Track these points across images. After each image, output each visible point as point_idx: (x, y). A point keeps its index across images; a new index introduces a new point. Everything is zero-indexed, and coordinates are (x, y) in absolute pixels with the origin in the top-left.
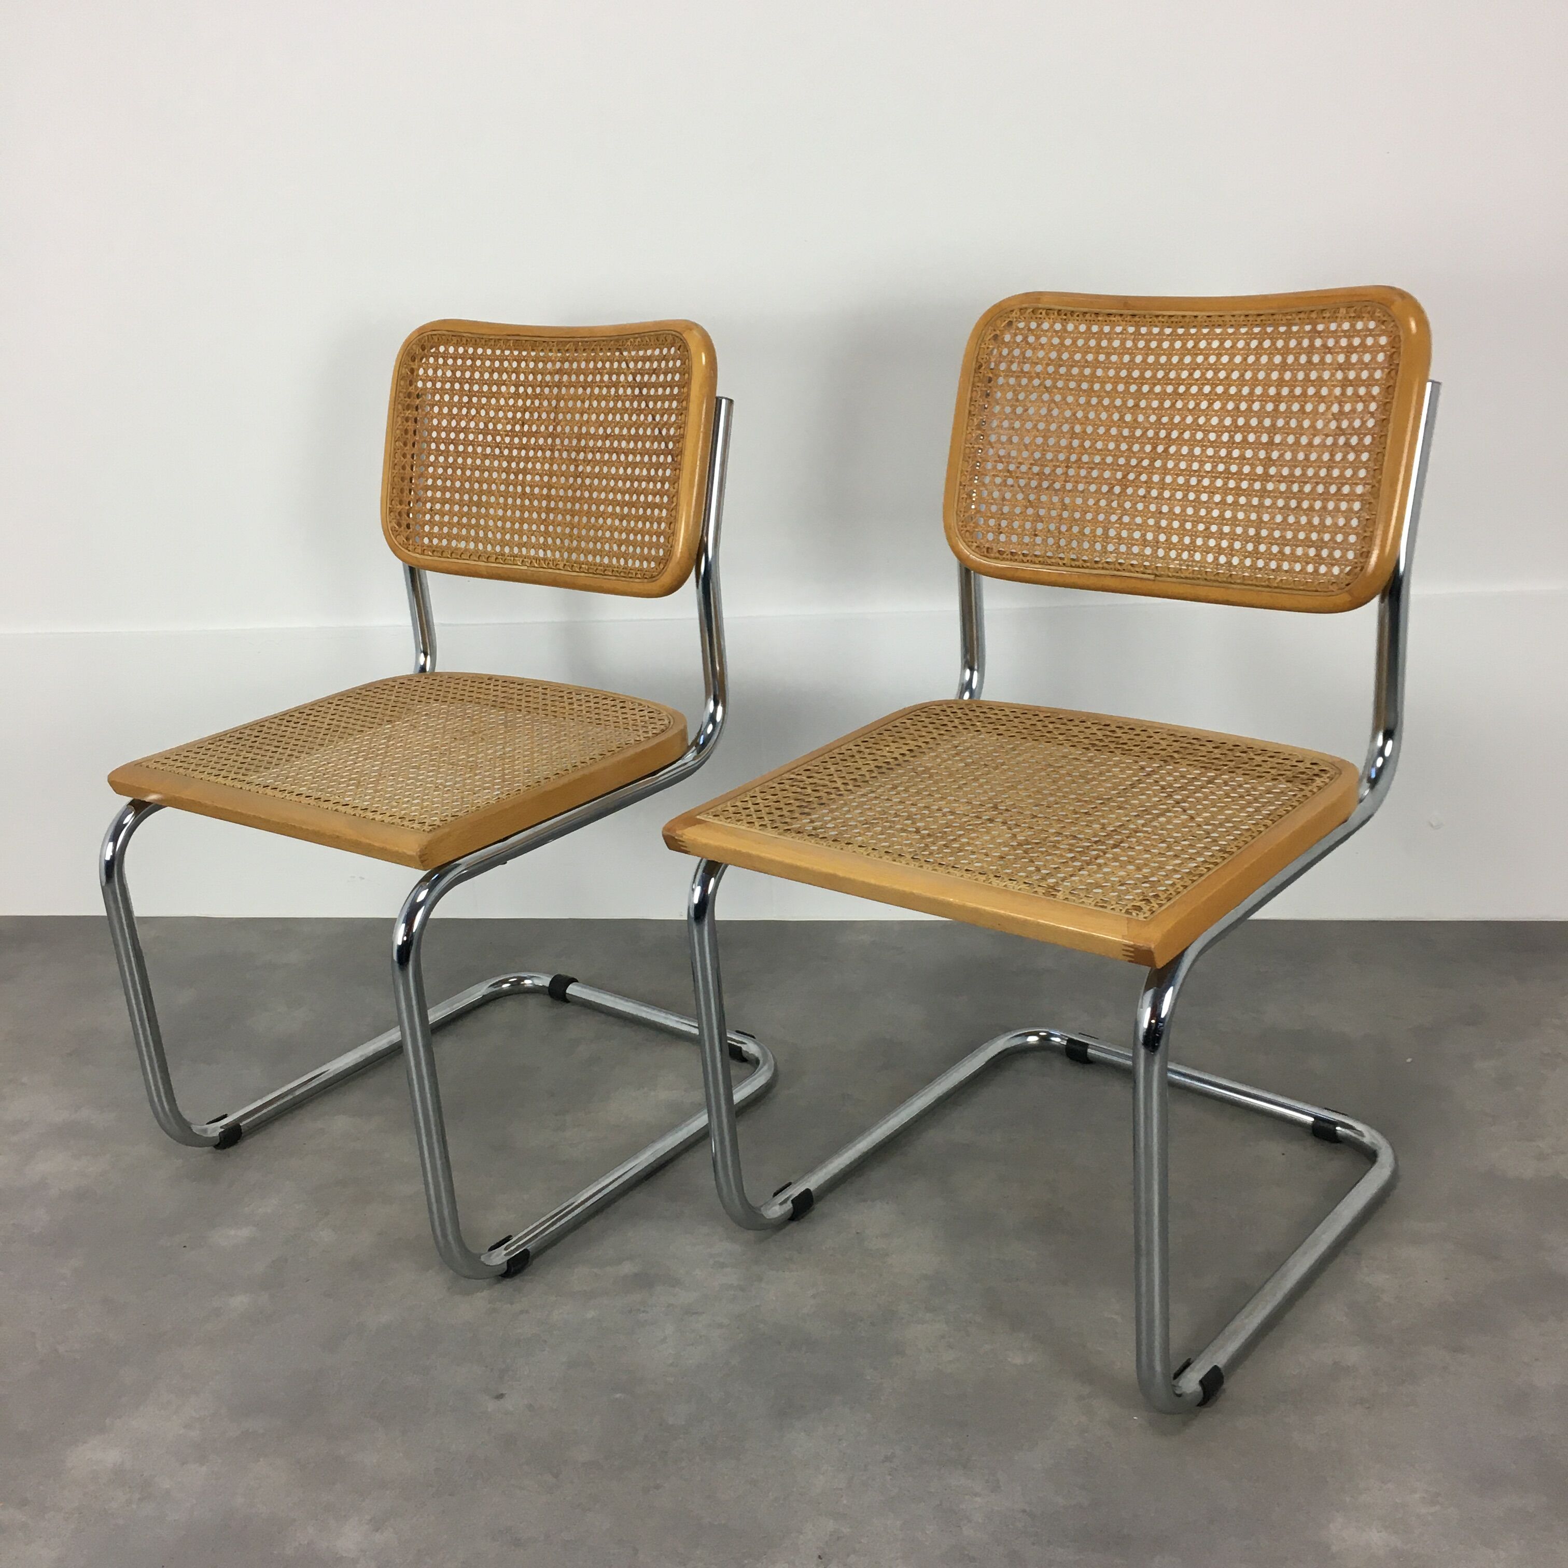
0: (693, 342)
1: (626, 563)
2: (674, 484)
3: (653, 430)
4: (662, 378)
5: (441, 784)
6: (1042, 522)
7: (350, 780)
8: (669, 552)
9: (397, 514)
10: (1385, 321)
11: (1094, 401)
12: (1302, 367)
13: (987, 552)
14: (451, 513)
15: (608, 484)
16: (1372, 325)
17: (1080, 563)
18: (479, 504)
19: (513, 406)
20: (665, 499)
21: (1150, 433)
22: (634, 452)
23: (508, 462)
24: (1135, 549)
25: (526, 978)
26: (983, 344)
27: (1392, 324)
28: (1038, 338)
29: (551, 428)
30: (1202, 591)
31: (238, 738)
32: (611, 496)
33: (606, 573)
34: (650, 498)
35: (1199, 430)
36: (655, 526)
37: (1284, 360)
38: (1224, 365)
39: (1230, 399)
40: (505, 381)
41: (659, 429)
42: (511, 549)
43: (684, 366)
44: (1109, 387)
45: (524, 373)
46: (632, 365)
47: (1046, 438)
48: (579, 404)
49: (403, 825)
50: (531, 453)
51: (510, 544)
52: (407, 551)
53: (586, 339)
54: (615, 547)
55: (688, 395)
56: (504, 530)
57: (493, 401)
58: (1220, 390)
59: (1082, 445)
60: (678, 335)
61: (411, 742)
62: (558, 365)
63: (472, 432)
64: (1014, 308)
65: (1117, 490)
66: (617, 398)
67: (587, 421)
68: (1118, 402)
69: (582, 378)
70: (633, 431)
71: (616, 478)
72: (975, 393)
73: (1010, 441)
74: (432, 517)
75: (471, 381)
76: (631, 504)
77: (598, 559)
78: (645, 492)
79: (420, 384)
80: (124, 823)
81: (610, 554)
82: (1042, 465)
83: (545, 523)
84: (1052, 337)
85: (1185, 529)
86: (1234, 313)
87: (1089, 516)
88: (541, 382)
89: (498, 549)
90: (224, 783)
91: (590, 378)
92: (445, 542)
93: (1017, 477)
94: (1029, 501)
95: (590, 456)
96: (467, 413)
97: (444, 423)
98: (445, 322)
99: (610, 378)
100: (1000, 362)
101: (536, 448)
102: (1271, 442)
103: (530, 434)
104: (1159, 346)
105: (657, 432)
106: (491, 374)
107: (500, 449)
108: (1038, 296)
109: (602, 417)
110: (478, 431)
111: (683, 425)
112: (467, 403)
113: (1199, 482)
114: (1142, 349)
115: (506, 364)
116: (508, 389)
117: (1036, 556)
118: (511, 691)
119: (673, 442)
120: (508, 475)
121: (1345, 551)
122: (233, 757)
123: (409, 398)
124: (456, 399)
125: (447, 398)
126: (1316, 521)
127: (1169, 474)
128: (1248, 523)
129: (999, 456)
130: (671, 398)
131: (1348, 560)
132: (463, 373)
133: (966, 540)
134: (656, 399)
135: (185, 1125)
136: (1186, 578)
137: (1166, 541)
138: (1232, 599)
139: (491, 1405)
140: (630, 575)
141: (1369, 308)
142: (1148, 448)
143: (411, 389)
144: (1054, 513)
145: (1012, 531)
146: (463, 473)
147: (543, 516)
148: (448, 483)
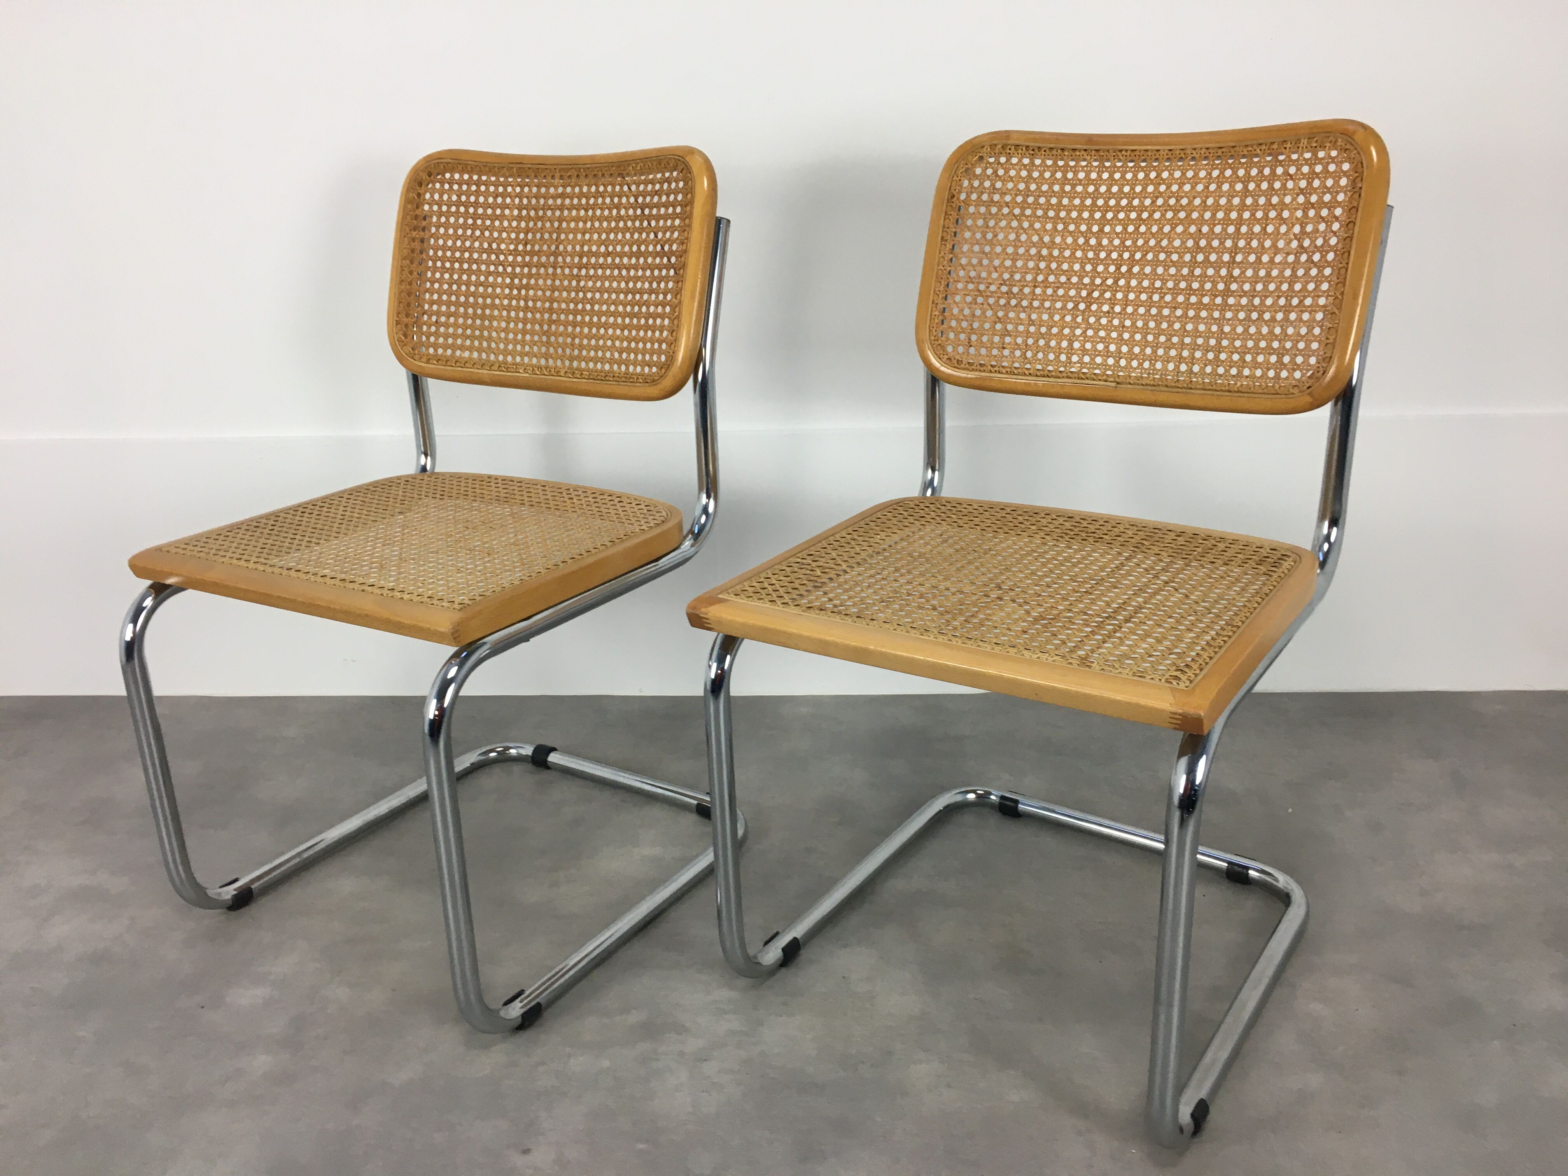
0: (696, 165)
1: (627, 369)
2: (676, 295)
3: (655, 246)
4: (664, 198)
5: (462, 567)
6: (1010, 336)
7: (372, 563)
8: (671, 358)
9: (403, 326)
10: (1346, 149)
11: (1060, 227)
12: (1264, 193)
13: (957, 364)
14: (456, 325)
15: (609, 297)
16: (1334, 153)
17: (1046, 373)
18: (483, 317)
19: (517, 227)
20: (668, 309)
21: (1114, 255)
22: (636, 267)
23: (511, 279)
24: (1099, 360)
25: (512, 748)
26: (955, 177)
27: (1355, 151)
28: (1007, 171)
29: (553, 248)
30: (1162, 397)
31: (255, 527)
32: (612, 308)
33: (607, 378)
34: (652, 309)
35: (1162, 252)
36: (657, 334)
37: (1246, 187)
38: (1187, 192)
39: (1193, 224)
40: (509, 204)
41: (661, 245)
42: (514, 358)
43: (686, 187)
44: (1074, 214)
45: (527, 197)
46: (633, 188)
47: (1014, 261)
48: (581, 224)
49: (432, 604)
50: (534, 270)
51: (513, 353)
52: (412, 360)
53: (588, 166)
54: (616, 355)
55: (691, 213)
56: (507, 341)
57: (497, 223)
58: (1182, 215)
59: (1048, 267)
60: (680, 158)
61: (425, 531)
62: (560, 190)
63: (477, 252)
64: (984, 144)
65: (1082, 306)
66: (619, 218)
67: (589, 240)
68: (1083, 228)
69: (584, 201)
70: (635, 248)
71: (618, 291)
72: (947, 220)
73: (980, 263)
74: (438, 329)
75: (476, 205)
76: (632, 315)
77: (599, 366)
78: (647, 304)
79: (426, 207)
80: (144, 605)
81: (612, 361)
82: (1010, 285)
83: (547, 334)
84: (1021, 170)
85: (1147, 341)
86: (1196, 146)
87: (1055, 330)
88: (544, 205)
89: (501, 358)
90: (246, 565)
91: (592, 201)
92: (449, 352)
93: (987, 296)
94: (998, 317)
95: (592, 272)
96: (472, 233)
97: (450, 243)
98: (450, 151)
99: (612, 200)
100: (972, 193)
101: (539, 265)
102: (1233, 261)
103: (532, 253)
104: (1123, 177)
105: (659, 248)
106: (495, 198)
107: (503, 266)
108: (1007, 134)
109: (604, 236)
110: (482, 251)
111: (686, 241)
112: (472, 225)
113: (1162, 298)
114: (1106, 180)
115: (509, 189)
116: (512, 211)
117: (1003, 367)
118: (512, 488)
119: (676, 257)
120: (511, 290)
121: (1307, 357)
122: (253, 543)
123: (416, 220)
124: (461, 221)
125: (452, 220)
126: (1278, 331)
127: (1132, 291)
128: (1208, 335)
129: (970, 277)
130: (674, 216)
131: (1309, 365)
132: (468, 198)
133: (938, 353)
134: (658, 218)
135: (200, 890)
136: (1147, 385)
137: (1128, 352)
138: (1191, 403)
139: (520, 1161)
140: (631, 380)
141: (1331, 139)
142: (1112, 269)
143: (418, 212)
144: (1021, 328)
145: (981, 344)
146: (468, 288)
147: (545, 327)
148: (453, 298)
